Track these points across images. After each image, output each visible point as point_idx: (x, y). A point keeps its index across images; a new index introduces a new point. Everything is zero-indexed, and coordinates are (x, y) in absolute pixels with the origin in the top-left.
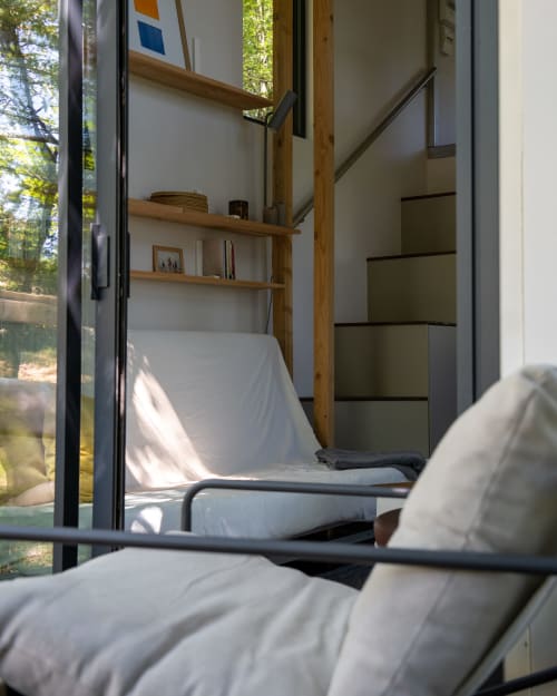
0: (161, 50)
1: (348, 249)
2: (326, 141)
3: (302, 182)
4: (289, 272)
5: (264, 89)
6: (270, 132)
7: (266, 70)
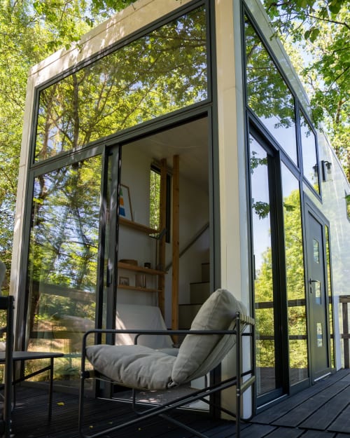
0: (124, 215)
1: (184, 280)
2: (176, 244)
3: (168, 257)
4: (164, 287)
5: (156, 227)
6: (158, 241)
7: (157, 221)
